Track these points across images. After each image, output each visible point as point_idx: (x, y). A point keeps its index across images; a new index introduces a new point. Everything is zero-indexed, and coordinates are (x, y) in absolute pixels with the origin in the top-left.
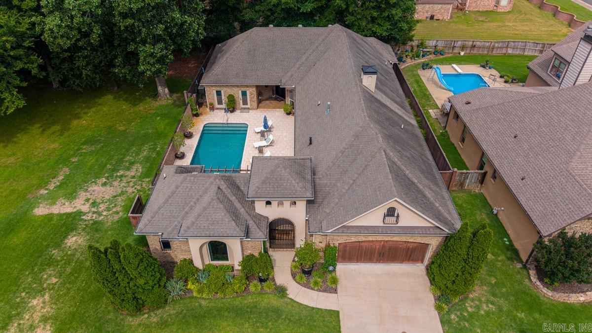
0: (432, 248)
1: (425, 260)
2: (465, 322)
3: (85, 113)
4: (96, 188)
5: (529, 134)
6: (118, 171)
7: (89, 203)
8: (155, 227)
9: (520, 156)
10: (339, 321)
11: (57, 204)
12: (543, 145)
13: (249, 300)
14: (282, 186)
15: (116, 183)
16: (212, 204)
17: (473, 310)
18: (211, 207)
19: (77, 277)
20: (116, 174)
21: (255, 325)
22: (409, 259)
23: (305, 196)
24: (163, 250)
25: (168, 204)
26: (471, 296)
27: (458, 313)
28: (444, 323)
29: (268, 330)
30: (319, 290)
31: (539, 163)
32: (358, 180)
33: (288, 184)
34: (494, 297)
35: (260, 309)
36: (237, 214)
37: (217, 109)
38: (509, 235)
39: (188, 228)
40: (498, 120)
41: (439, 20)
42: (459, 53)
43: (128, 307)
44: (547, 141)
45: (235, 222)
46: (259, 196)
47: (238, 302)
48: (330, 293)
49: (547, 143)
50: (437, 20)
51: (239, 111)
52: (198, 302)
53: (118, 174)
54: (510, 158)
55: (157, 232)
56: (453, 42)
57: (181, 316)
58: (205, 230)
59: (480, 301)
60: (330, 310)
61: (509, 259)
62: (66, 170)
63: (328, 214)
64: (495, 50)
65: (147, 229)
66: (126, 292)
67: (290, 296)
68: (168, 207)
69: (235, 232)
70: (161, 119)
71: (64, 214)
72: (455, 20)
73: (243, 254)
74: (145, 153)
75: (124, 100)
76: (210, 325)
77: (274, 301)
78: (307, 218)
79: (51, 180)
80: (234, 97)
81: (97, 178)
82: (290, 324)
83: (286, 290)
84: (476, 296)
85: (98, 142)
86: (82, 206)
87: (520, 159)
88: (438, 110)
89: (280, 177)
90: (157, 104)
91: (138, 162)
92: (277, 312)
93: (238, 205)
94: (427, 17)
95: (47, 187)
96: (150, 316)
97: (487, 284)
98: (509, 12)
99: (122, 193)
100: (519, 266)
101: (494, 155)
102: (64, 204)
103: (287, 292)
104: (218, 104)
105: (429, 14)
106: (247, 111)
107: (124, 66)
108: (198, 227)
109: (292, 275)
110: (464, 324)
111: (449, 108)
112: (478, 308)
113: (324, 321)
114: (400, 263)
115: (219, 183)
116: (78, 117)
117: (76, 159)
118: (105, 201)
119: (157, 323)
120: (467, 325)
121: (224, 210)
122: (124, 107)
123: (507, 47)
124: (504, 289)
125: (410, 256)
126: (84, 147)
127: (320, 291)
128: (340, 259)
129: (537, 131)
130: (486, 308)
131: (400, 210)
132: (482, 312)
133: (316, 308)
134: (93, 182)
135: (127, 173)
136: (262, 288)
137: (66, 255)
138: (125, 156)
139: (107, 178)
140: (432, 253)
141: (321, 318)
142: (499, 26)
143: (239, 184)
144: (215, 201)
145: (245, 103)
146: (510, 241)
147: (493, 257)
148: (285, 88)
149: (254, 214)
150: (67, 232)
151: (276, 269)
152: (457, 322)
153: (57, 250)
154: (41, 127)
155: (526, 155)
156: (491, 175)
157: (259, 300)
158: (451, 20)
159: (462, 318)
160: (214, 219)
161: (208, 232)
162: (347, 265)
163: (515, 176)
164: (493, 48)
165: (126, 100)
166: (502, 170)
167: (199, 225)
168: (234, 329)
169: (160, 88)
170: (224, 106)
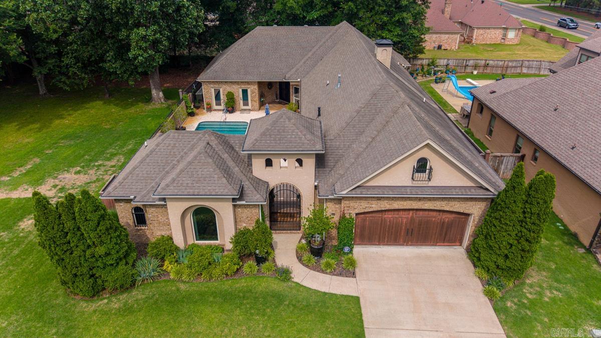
0: (474, 220)
1: (464, 241)
2: (526, 310)
3: (70, 115)
4: (67, 175)
5: (572, 103)
6: (97, 161)
7: (56, 189)
8: (127, 189)
9: (565, 127)
10: (360, 308)
11: (18, 190)
12: (592, 111)
13: (242, 283)
14: (286, 139)
15: (91, 172)
16: (198, 158)
17: (534, 296)
18: (197, 161)
19: (24, 259)
20: (93, 164)
21: (249, 312)
22: (444, 240)
23: (314, 149)
24: (136, 226)
25: (145, 164)
26: (528, 281)
27: (516, 300)
28: (498, 311)
29: (266, 318)
30: (332, 273)
31: (589, 129)
32: (378, 137)
33: (293, 136)
34: (558, 283)
35: (256, 293)
36: (230, 173)
37: (215, 110)
38: (562, 220)
39: (167, 186)
40: (532, 99)
41: (447, 49)
42: (472, 73)
43: (81, 286)
44: (596, 106)
45: (226, 179)
46: (257, 149)
47: (228, 285)
48: (347, 277)
49: (596, 108)
50: (444, 50)
51: (239, 112)
52: (176, 286)
53: (96, 164)
54: (554, 131)
55: (128, 195)
56: (465, 61)
57: (151, 301)
58: (187, 188)
59: (541, 287)
60: (347, 296)
61: (567, 244)
62: (38, 160)
63: (342, 176)
64: (509, 69)
65: (116, 192)
66: (80, 263)
67: (295, 280)
68: (144, 167)
69: (226, 190)
70: (153, 119)
71: (24, 198)
72: (462, 50)
73: (236, 229)
74: (131, 146)
75: (114, 105)
76: (188, 312)
77: (275, 285)
78: (316, 184)
79: (17, 168)
80: (233, 94)
81: (71, 166)
82: (296, 311)
83: (291, 273)
84: (535, 282)
85: (80, 137)
86: (48, 192)
87: (566, 130)
88: (457, 114)
89: (282, 128)
90: (150, 107)
91: (120, 154)
92: (278, 298)
93: (231, 163)
94: (434, 47)
95: (10, 175)
96: (110, 301)
97: (546, 270)
98: (517, 44)
99: (98, 180)
100: (582, 251)
101: (533, 132)
102: (27, 190)
103: (291, 275)
104: (216, 105)
105: (436, 45)
106: (248, 112)
107: (116, 62)
108: (179, 185)
109: (298, 258)
110: (525, 312)
111: (470, 110)
112: (540, 294)
113: (340, 308)
114: (433, 245)
115: (208, 138)
116: (61, 117)
117: (51, 152)
118: (75, 187)
119: (119, 310)
120: (529, 313)
121: (214, 165)
122: (113, 110)
123: (521, 66)
124: (568, 275)
125: (446, 234)
126: (63, 141)
127: (334, 275)
128: (358, 240)
129: (581, 100)
130: (550, 295)
131: (434, 162)
132: (546, 299)
133: (329, 293)
134: (66, 170)
135: (107, 163)
136: (259, 271)
137: (17, 237)
138: (107, 148)
139: (83, 167)
140: (474, 228)
141: (336, 305)
142: (508, 54)
143: (234, 145)
144: (202, 155)
145: (246, 104)
146: (564, 226)
147: (548, 242)
148: (289, 82)
149: (251, 176)
150: (23, 215)
151: (277, 251)
152: (515, 310)
153: (6, 233)
154: (18, 125)
155: (572, 124)
156: (531, 156)
157: (255, 283)
158: (459, 50)
159: (521, 305)
160: (200, 176)
161: (191, 190)
162: (366, 247)
163: (562, 147)
164: (507, 68)
165: (117, 105)
166: (545, 145)
167: (181, 182)
168: (221, 316)
169: (154, 92)
170: (222, 107)
